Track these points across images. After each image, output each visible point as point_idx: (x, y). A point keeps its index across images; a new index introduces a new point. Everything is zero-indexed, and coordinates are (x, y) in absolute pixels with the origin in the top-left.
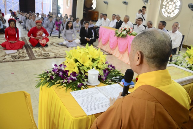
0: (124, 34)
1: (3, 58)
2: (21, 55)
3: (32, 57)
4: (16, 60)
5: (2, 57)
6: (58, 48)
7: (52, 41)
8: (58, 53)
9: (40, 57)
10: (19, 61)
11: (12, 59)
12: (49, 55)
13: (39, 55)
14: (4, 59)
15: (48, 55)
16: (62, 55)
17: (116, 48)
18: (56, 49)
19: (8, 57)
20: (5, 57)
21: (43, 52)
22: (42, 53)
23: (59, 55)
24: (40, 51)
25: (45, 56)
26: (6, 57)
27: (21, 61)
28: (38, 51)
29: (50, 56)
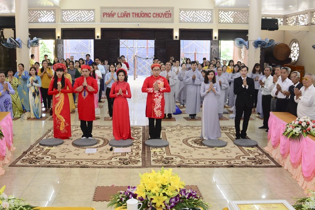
0: (296, 133)
1: (108, 161)
2: (133, 158)
3: (146, 163)
4: (123, 165)
5: (107, 159)
6: (192, 149)
7: (189, 134)
8: (187, 159)
9: (157, 164)
10: (126, 168)
11: (119, 165)
12: (173, 162)
13: (158, 161)
14: (109, 164)
15: (170, 161)
16: (192, 162)
17: (288, 155)
18: (187, 151)
19: (115, 160)
20: (111, 161)
21: (165, 156)
22: (163, 157)
23: (188, 162)
24: (162, 153)
25: (165, 163)
26: (113, 160)
27: (130, 167)
28: (158, 154)
29: (174, 164)
